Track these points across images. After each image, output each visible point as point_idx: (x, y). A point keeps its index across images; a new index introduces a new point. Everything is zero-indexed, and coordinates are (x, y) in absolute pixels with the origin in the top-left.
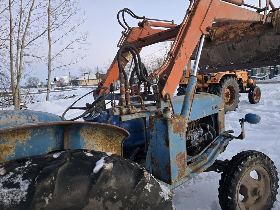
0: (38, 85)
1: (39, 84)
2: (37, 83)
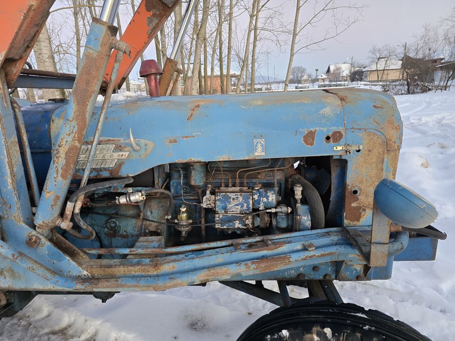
0: (303, 79)
1: (305, 77)
2: (302, 76)
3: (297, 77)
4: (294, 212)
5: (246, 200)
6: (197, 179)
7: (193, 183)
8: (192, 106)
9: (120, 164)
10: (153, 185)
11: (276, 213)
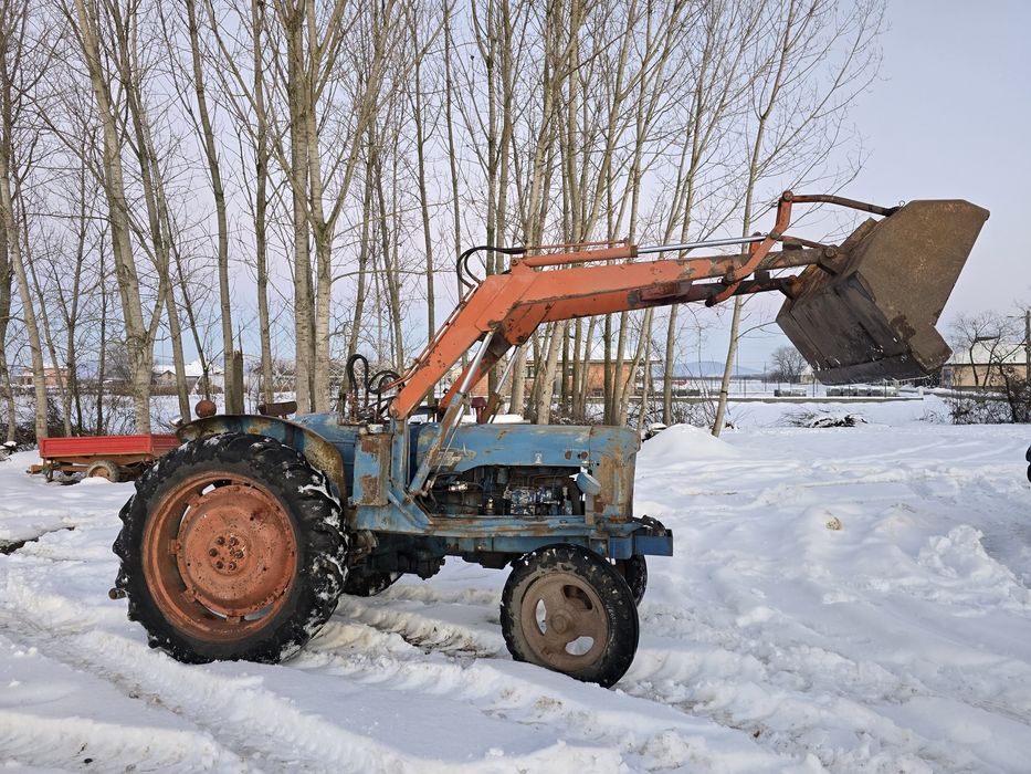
0: (802, 373)
2: (800, 368)
3: (791, 370)
4: (562, 504)
5: (532, 495)
6: (501, 479)
7: (498, 482)
8: (501, 432)
9: (455, 464)
10: (473, 481)
11: (550, 505)
